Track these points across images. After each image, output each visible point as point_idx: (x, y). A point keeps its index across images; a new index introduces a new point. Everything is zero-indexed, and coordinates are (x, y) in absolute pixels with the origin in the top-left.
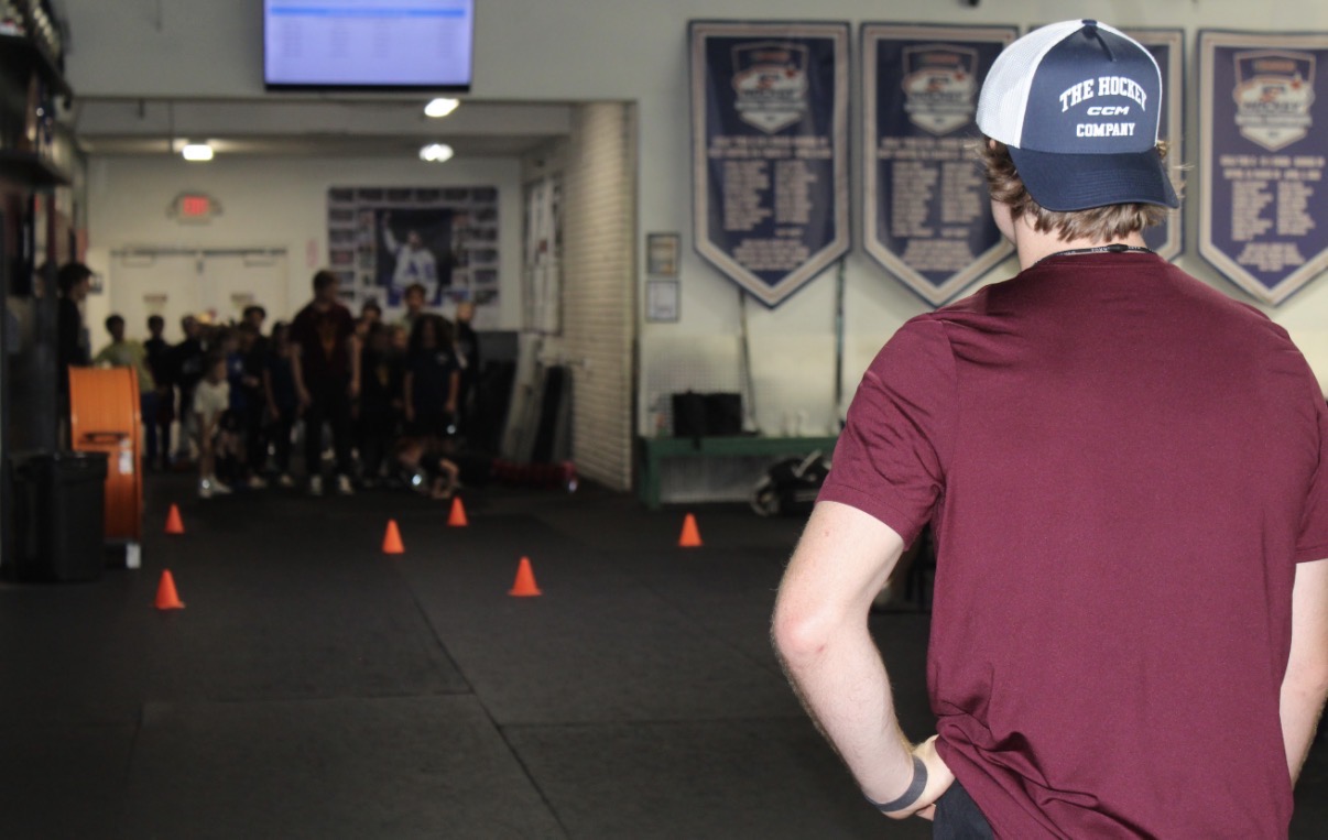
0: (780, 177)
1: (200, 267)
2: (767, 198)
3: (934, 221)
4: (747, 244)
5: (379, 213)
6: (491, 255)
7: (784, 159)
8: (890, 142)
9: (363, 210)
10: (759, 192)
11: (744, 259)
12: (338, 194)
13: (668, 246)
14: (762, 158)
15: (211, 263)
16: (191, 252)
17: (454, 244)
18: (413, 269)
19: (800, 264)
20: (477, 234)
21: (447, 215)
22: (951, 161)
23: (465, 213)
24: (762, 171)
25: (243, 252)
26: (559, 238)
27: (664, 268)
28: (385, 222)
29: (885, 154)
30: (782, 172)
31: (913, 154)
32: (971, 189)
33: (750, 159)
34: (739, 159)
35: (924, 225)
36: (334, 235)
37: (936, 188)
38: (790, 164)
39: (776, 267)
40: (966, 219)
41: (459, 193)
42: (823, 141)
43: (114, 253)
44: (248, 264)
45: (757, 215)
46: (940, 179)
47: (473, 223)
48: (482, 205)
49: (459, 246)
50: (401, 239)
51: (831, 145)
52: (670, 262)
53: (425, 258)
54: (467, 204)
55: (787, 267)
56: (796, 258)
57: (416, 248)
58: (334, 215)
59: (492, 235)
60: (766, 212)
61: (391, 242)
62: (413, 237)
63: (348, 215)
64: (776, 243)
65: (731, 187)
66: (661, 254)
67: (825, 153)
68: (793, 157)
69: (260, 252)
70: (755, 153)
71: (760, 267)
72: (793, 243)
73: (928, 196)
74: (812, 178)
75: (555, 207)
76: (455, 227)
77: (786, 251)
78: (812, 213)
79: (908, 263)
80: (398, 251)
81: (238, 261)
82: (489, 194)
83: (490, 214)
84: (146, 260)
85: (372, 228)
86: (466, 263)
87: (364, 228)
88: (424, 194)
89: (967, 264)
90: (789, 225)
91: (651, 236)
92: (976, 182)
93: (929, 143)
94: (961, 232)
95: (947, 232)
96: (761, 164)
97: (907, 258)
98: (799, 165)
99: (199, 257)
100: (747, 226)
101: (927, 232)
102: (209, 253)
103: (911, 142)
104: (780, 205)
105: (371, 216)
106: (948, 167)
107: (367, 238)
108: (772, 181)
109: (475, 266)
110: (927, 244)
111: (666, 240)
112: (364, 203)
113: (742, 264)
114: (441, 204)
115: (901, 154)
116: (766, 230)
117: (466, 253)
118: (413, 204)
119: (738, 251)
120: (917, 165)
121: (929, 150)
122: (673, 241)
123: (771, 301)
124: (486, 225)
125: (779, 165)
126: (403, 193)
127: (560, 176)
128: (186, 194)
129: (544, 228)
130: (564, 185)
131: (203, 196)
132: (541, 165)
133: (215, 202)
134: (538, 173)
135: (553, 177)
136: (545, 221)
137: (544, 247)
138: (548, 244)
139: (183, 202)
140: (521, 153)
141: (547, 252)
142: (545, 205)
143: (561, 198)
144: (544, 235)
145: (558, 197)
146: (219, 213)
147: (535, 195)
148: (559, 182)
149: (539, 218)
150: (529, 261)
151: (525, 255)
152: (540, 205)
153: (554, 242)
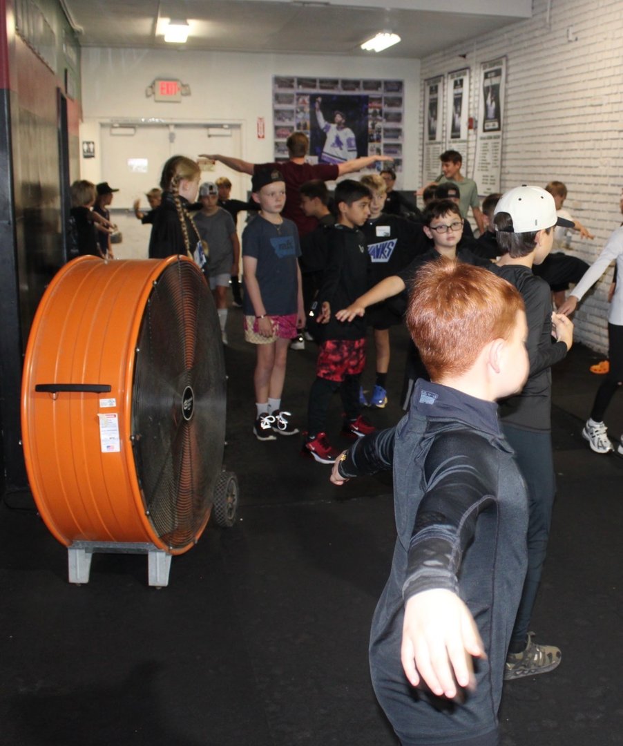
1: (172, 135)
5: (313, 98)
6: (398, 132)
9: (300, 95)
12: (280, 82)
15: (179, 133)
16: (167, 126)
17: (370, 123)
18: (338, 142)
20: (387, 117)
21: (365, 100)
23: (379, 100)
25: (208, 126)
26: (495, 117)
28: (317, 105)
36: (278, 114)
41: (376, 85)
43: (102, 125)
44: (209, 136)
47: (385, 109)
48: (391, 95)
49: (373, 125)
50: (330, 119)
53: (348, 134)
54: (380, 93)
57: (340, 127)
58: (277, 98)
59: (398, 118)
61: (322, 122)
62: (339, 118)
63: (289, 99)
69: (221, 126)
76: (371, 111)
80: (328, 128)
81: (204, 132)
82: (399, 85)
83: (398, 102)
84: (131, 131)
85: (307, 109)
86: (379, 140)
87: (302, 110)
88: (347, 84)
99: (172, 129)
102: (177, 126)
105: (307, 99)
107: (304, 117)
109: (384, 141)
112: (301, 90)
114: (360, 92)
117: (379, 131)
118: (339, 91)
124: (394, 110)
126: (333, 83)
127: (497, 61)
128: (159, 79)
129: (469, 109)
130: (507, 68)
131: (176, 80)
132: (464, 56)
133: (184, 86)
134: (459, 63)
135: (484, 64)
136: (469, 103)
137: (472, 124)
138: (477, 122)
139: (158, 84)
140: (423, 55)
141: (476, 128)
142: (470, 90)
143: (501, 81)
144: (469, 115)
145: (495, 81)
146: (188, 94)
147: (451, 83)
148: (496, 68)
149: (458, 101)
150: (438, 137)
151: (432, 133)
152: (459, 91)
153: (486, 119)
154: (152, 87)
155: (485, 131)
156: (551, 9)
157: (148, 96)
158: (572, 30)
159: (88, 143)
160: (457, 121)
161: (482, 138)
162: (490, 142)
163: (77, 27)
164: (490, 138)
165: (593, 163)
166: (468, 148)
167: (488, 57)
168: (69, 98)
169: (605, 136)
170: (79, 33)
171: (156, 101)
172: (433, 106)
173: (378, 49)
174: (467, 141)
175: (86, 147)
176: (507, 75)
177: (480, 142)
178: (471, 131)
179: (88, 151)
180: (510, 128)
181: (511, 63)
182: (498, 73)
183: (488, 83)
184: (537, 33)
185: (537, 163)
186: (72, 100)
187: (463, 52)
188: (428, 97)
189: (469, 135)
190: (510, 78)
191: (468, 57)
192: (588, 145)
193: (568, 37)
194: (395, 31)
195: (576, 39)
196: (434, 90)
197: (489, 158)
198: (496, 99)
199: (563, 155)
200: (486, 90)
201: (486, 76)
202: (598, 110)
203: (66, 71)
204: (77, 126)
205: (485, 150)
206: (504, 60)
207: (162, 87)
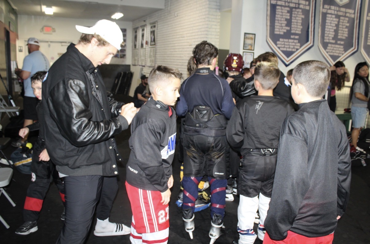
0: (293, 15)
1: (49, 46)
2: (289, 23)
3: (335, 38)
4: (281, 40)
7: (296, 8)
8: (326, 6)
10: (286, 20)
11: (278, 46)
13: (251, 39)
14: (288, 7)
15: (52, 44)
16: (47, 42)
19: (297, 50)
22: (342, 16)
24: (288, 12)
25: (61, 42)
26: (154, 40)
27: (249, 47)
29: (325, 11)
30: (295, 12)
31: (333, 12)
32: (347, 27)
33: (285, 6)
34: (281, 6)
35: (333, 39)
37: (337, 26)
38: (298, 10)
39: (290, 50)
40: (344, 38)
42: (307, 3)
44: (62, 45)
45: (285, 29)
46: (339, 22)
51: (309, 5)
52: (251, 45)
55: (293, 50)
56: (296, 47)
60: (288, 28)
64: (290, 41)
65: (278, 17)
66: (249, 42)
67: (307, 8)
68: (298, 8)
69: (66, 42)
70: (287, 4)
71: (285, 49)
72: (295, 41)
73: (335, 28)
74: (303, 17)
75: (153, 33)
77: (294, 44)
78: (302, 30)
79: (327, 52)
81: (60, 44)
82: (125, 30)
83: (125, 35)
89: (343, 54)
90: (295, 34)
91: (245, 34)
92: (348, 25)
93: (337, 9)
94: (342, 43)
95: (339, 42)
96: (288, 9)
97: (327, 50)
98: (300, 10)
99: (49, 43)
100: (282, 33)
101: (333, 41)
102: (51, 42)
103: (333, 7)
104: (292, 26)
106: (341, 18)
108: (291, 16)
110: (333, 46)
111: (251, 36)
113: (279, 48)
115: (329, 11)
116: (287, 35)
119: (278, 42)
120: (334, 16)
121: (337, 11)
122: (253, 36)
123: (287, 63)
125: (294, 10)
127: (154, 23)
128: (45, 26)
129: (146, 38)
130: (157, 25)
131: (50, 27)
132: (145, 21)
133: (53, 29)
134: (143, 23)
135: (151, 24)
136: (146, 36)
137: (147, 43)
138: (148, 42)
139: (45, 28)
140: (133, 20)
141: (148, 44)
142: (146, 32)
143: (155, 29)
144: (146, 40)
145: (154, 29)
146: (55, 31)
147: (141, 30)
148: (154, 25)
149: (143, 36)
150: (137, 47)
151: (135, 46)
152: (143, 32)
153: (151, 41)
154: (42, 29)
155: (151, 45)
156: (170, 6)
157: (41, 32)
158: (176, 13)
159: (20, 47)
160: (143, 42)
161: (150, 48)
162: (152, 49)
163: (15, 7)
164: (152, 47)
165: (182, 56)
166: (146, 51)
167: (152, 22)
168: (12, 31)
169: (185, 47)
170: (16, 10)
171: (44, 34)
172: (136, 37)
173: (117, 18)
174: (145, 49)
175: (19, 48)
176: (157, 27)
177: (149, 49)
178: (147, 45)
179: (21, 49)
180: (158, 44)
181: (158, 23)
182: (155, 27)
183: (152, 30)
184: (166, 14)
185: (165, 55)
186: (13, 32)
187: (145, 20)
188: (134, 34)
189: (146, 46)
190: (158, 28)
191: (146, 21)
192: (180, 50)
193: (175, 15)
194: (121, 12)
195: (177, 16)
196: (136, 32)
197: (152, 54)
198: (154, 35)
199: (173, 53)
200: (151, 32)
201: (151, 27)
202: (183, 39)
203: (9, 23)
204: (15, 41)
205: (151, 51)
206: (156, 23)
207: (46, 29)
